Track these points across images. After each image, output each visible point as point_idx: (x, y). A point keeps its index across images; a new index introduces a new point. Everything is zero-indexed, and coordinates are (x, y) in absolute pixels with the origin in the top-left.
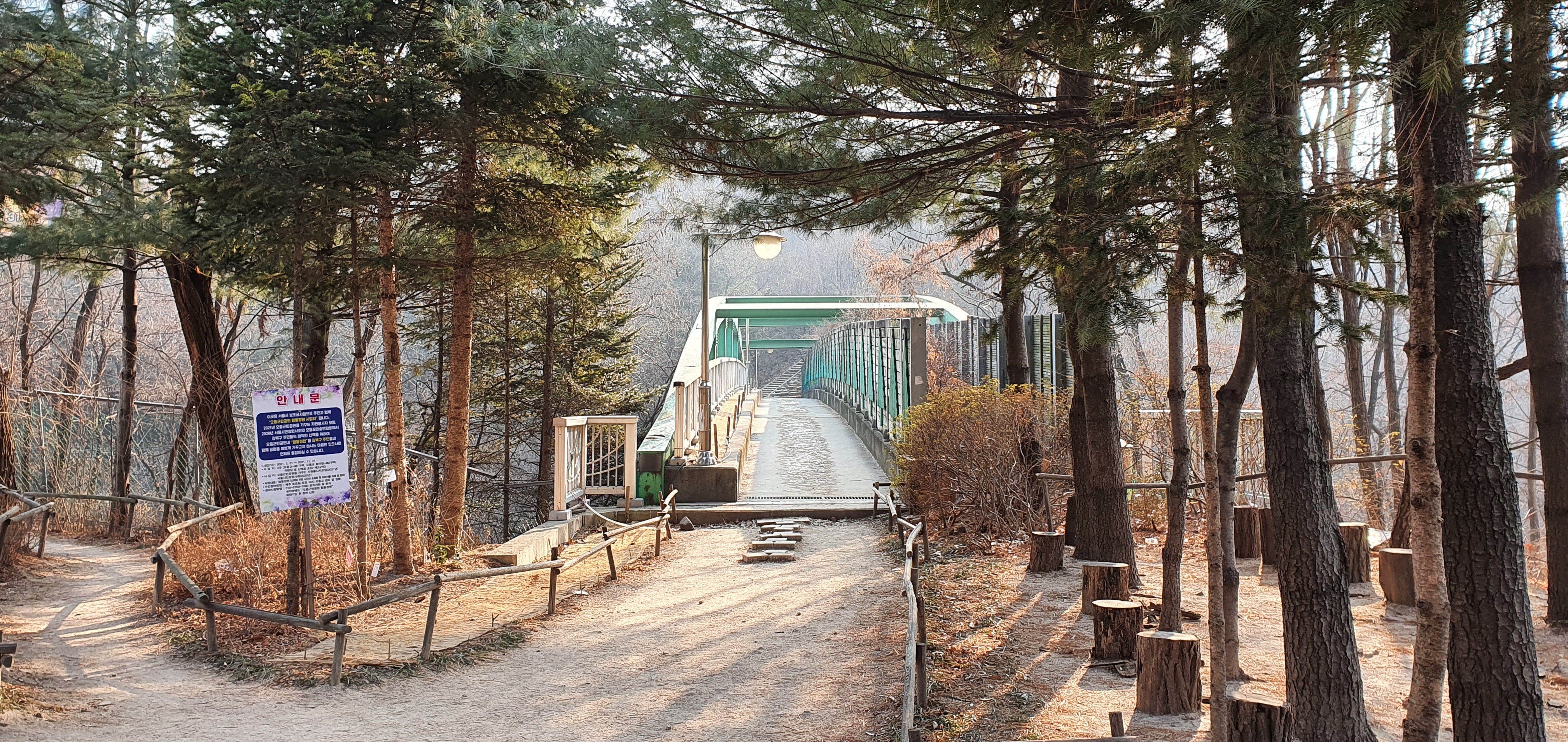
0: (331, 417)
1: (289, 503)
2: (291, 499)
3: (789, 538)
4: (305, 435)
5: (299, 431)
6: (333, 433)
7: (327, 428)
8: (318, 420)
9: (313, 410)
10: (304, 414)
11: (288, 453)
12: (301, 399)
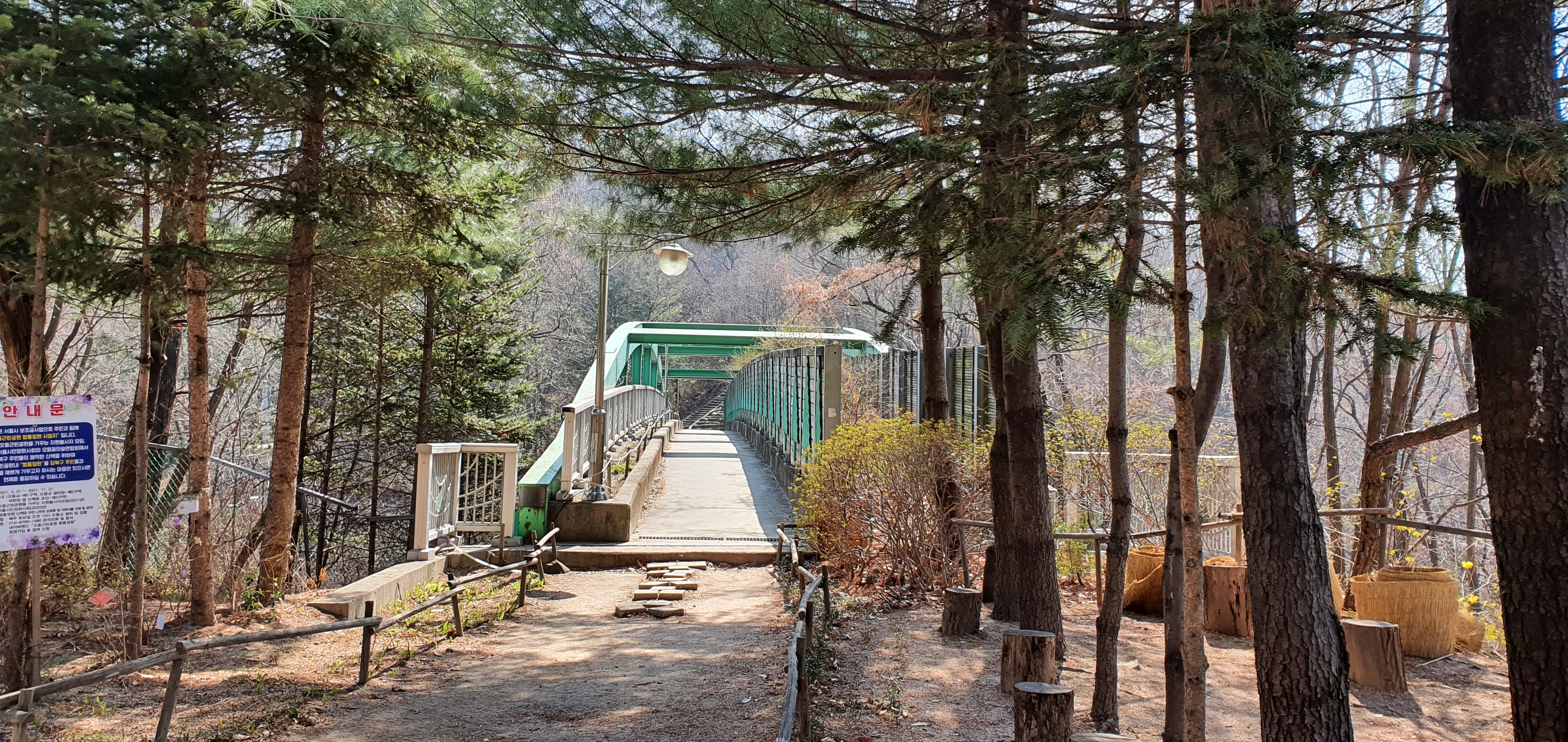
0: (78, 434)
1: (13, 543)
2: (17, 537)
3: (679, 587)
4: (41, 457)
5: (33, 451)
6: (79, 455)
7: (72, 448)
8: (59, 438)
9: (53, 425)
10: (41, 430)
11: (16, 479)
12: (38, 410)
